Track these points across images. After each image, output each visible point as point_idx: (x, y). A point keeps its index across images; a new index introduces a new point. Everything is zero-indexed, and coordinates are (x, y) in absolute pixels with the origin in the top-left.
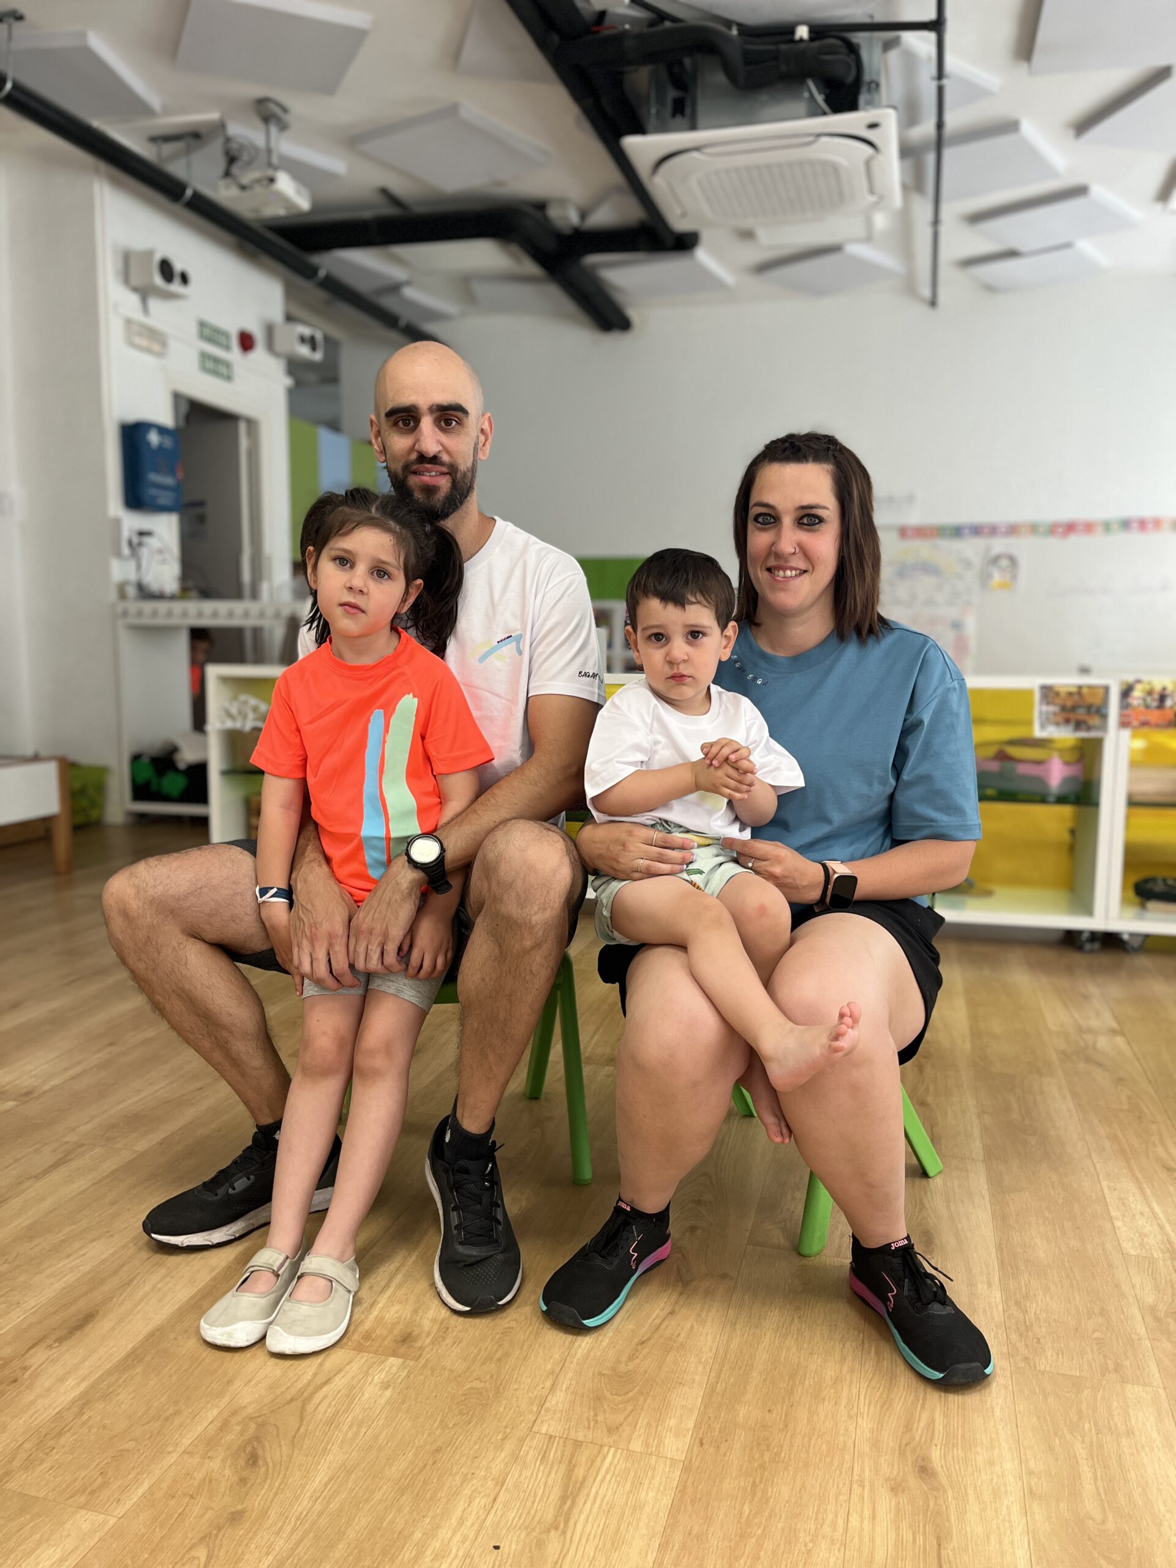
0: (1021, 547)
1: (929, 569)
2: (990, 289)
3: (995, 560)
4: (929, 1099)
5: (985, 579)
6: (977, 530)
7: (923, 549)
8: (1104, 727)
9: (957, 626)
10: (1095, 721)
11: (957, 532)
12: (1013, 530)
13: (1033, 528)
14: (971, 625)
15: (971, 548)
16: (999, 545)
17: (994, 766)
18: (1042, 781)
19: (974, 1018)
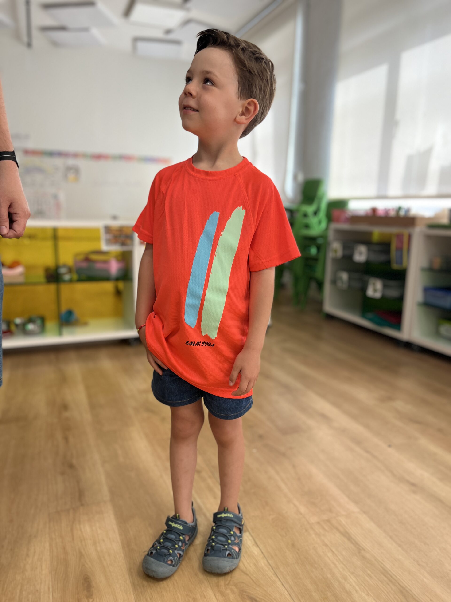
0: (81, 163)
1: (40, 170)
2: (55, 44)
3: (69, 169)
4: (74, 462)
5: (66, 176)
6: (60, 154)
7: (36, 161)
8: (132, 244)
9: (55, 197)
10: (129, 242)
11: (51, 154)
12: (76, 155)
13: (84, 156)
14: (62, 196)
15: (59, 162)
16: (71, 162)
17: (84, 265)
18: (107, 271)
19: (90, 396)
